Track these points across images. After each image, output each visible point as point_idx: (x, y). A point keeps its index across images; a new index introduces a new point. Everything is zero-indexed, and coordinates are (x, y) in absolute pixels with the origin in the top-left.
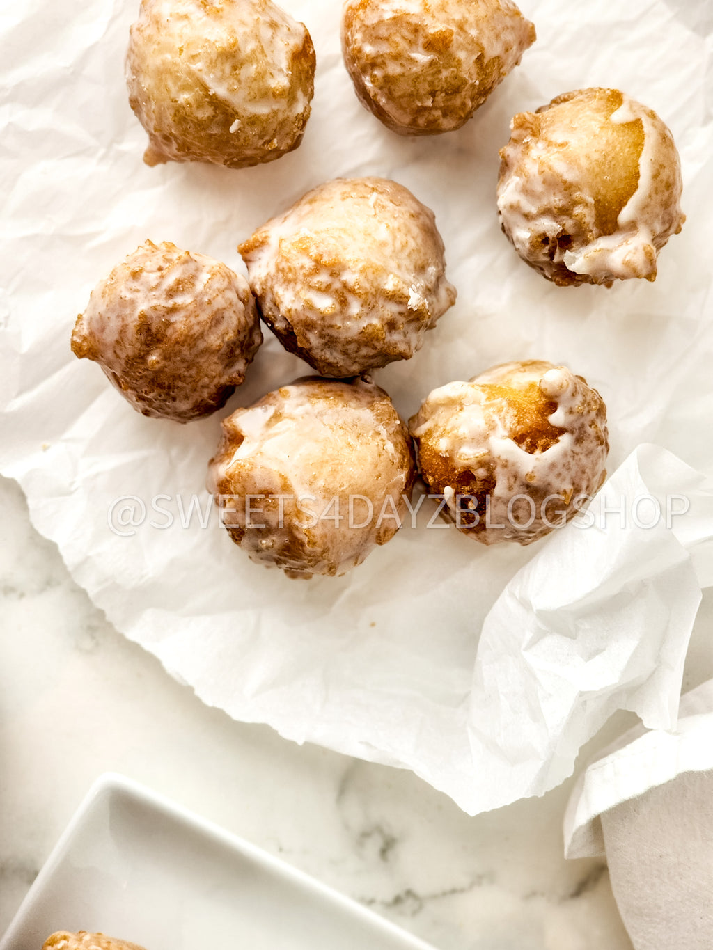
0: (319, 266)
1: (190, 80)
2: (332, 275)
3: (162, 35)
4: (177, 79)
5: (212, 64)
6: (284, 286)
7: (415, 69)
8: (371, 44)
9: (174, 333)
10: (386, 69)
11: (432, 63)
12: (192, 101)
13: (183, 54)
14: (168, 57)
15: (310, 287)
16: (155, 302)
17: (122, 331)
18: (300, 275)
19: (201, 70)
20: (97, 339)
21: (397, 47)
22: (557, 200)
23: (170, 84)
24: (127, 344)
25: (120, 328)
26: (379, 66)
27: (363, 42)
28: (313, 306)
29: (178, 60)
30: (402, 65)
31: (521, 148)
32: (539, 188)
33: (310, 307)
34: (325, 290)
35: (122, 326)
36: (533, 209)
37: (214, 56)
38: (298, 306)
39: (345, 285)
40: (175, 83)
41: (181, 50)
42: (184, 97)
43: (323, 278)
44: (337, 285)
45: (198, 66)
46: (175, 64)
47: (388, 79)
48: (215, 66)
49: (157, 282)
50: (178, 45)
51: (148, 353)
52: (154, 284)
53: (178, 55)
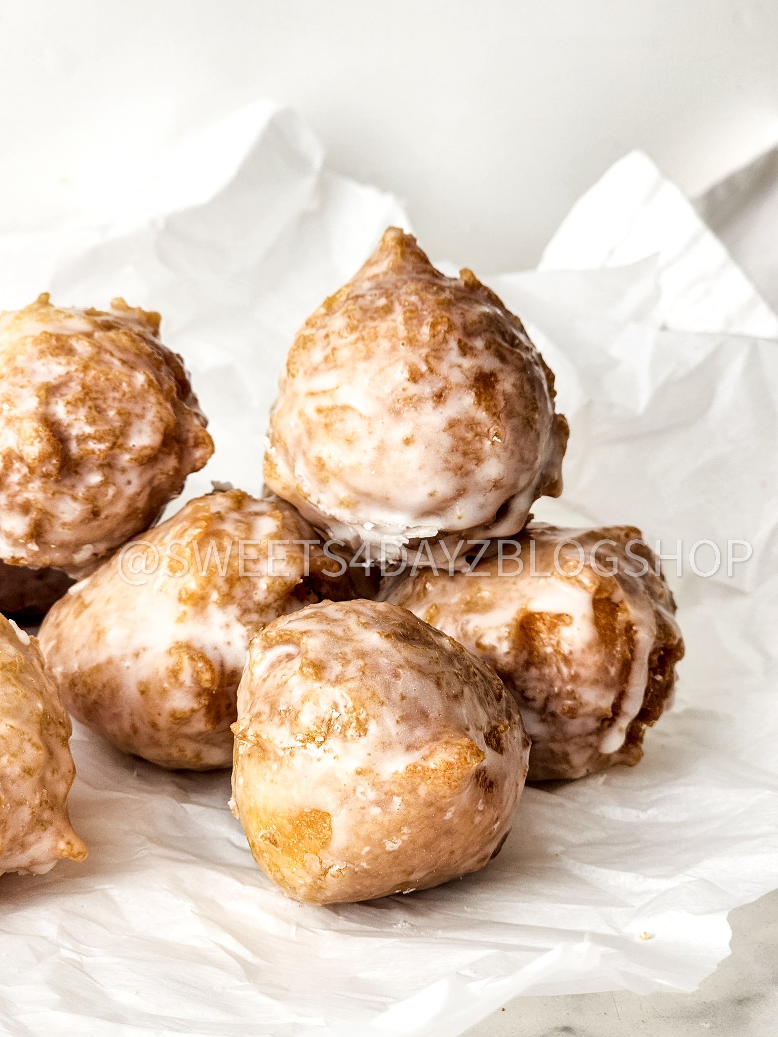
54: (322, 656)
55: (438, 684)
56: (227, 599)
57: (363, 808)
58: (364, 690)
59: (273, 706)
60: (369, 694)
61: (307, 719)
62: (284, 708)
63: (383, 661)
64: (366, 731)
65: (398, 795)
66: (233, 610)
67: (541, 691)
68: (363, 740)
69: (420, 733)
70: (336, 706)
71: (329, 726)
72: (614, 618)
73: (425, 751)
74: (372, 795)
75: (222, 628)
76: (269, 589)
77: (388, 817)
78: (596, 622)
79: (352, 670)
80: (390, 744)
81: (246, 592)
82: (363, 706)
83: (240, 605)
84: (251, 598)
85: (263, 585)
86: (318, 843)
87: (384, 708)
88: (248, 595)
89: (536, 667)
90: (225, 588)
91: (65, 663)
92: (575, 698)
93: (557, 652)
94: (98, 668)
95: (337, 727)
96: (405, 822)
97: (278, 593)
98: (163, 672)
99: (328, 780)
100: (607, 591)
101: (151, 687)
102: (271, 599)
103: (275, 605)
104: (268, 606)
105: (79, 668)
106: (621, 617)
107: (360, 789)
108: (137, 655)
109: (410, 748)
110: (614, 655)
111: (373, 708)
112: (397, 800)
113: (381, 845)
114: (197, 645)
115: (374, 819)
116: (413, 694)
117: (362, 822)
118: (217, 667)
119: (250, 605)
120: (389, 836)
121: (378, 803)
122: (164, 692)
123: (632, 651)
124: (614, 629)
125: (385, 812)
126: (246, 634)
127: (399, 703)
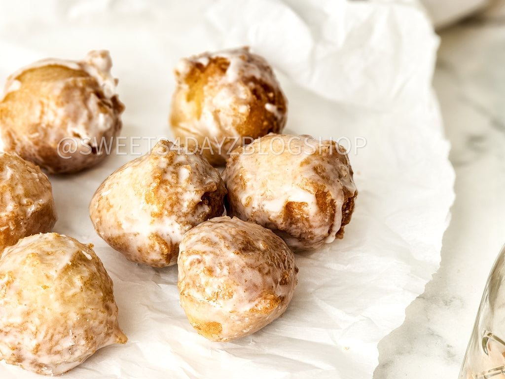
0: (163, 182)
1: (65, 277)
2: (165, 172)
3: (37, 306)
4: (66, 288)
5: (49, 265)
6: (182, 203)
7: (17, 176)
8: (6, 206)
9: (239, 234)
10: (21, 195)
11: (12, 167)
12: (79, 277)
13: (47, 285)
14: (52, 296)
15: (177, 183)
16: (225, 250)
17: (251, 267)
18: (172, 191)
19: (56, 271)
20: (262, 291)
21: (5, 186)
22: (77, 94)
23: (70, 293)
24: (259, 263)
25: (250, 269)
26: (20, 200)
27: (6, 211)
28: (189, 178)
29: (52, 289)
30: (16, 185)
31: (49, 129)
32: (71, 107)
33: (190, 180)
34: (177, 174)
35: (248, 267)
36: (85, 113)
37: (43, 266)
38: (192, 187)
39: (169, 165)
40: (69, 289)
41: (45, 287)
42: (78, 282)
43: (169, 177)
44: (171, 169)
45: (53, 274)
46: (56, 290)
47: (27, 195)
48: (51, 264)
49: (211, 254)
50: (43, 290)
51: (259, 249)
52: (212, 256)
53: (49, 289)
54: (212, 265)
55: (260, 271)
56: (171, 213)
57: (234, 322)
58: (230, 281)
59: (194, 282)
60: (232, 282)
61: (209, 291)
62: (198, 285)
63: (236, 265)
64: (232, 296)
65: (247, 317)
66: (174, 217)
67: (298, 233)
68: (231, 300)
69: (255, 294)
70: (219, 287)
71: (217, 295)
72: (326, 199)
73: (256, 302)
74: (237, 318)
75: (170, 225)
76: (188, 207)
77: (243, 324)
78: (318, 203)
79: (225, 271)
80: (242, 300)
81: (179, 209)
82: (230, 287)
83: (176, 215)
84: (181, 211)
85: (185, 204)
86: (217, 332)
87: (239, 287)
88: (179, 210)
89: (295, 225)
90: (170, 209)
91: (105, 231)
92: (312, 234)
93: (302, 217)
94: (119, 237)
95: (221, 295)
96: (251, 324)
97: (192, 208)
98: (147, 246)
99: (219, 313)
100: (321, 191)
101: (143, 250)
102: (189, 210)
103: (191, 212)
104: (188, 213)
105: (111, 235)
106: (329, 198)
107: (231, 317)
108: (135, 235)
109: (250, 301)
110: (327, 215)
111: (234, 287)
112: (247, 319)
113: (242, 332)
114: (160, 234)
115: (238, 325)
116: (250, 278)
117: (234, 326)
118: (169, 244)
119: (181, 214)
120: (245, 329)
121: (239, 320)
122: (148, 253)
123: (334, 210)
124: (326, 204)
125: (242, 323)
126: (180, 228)
127: (244, 284)
